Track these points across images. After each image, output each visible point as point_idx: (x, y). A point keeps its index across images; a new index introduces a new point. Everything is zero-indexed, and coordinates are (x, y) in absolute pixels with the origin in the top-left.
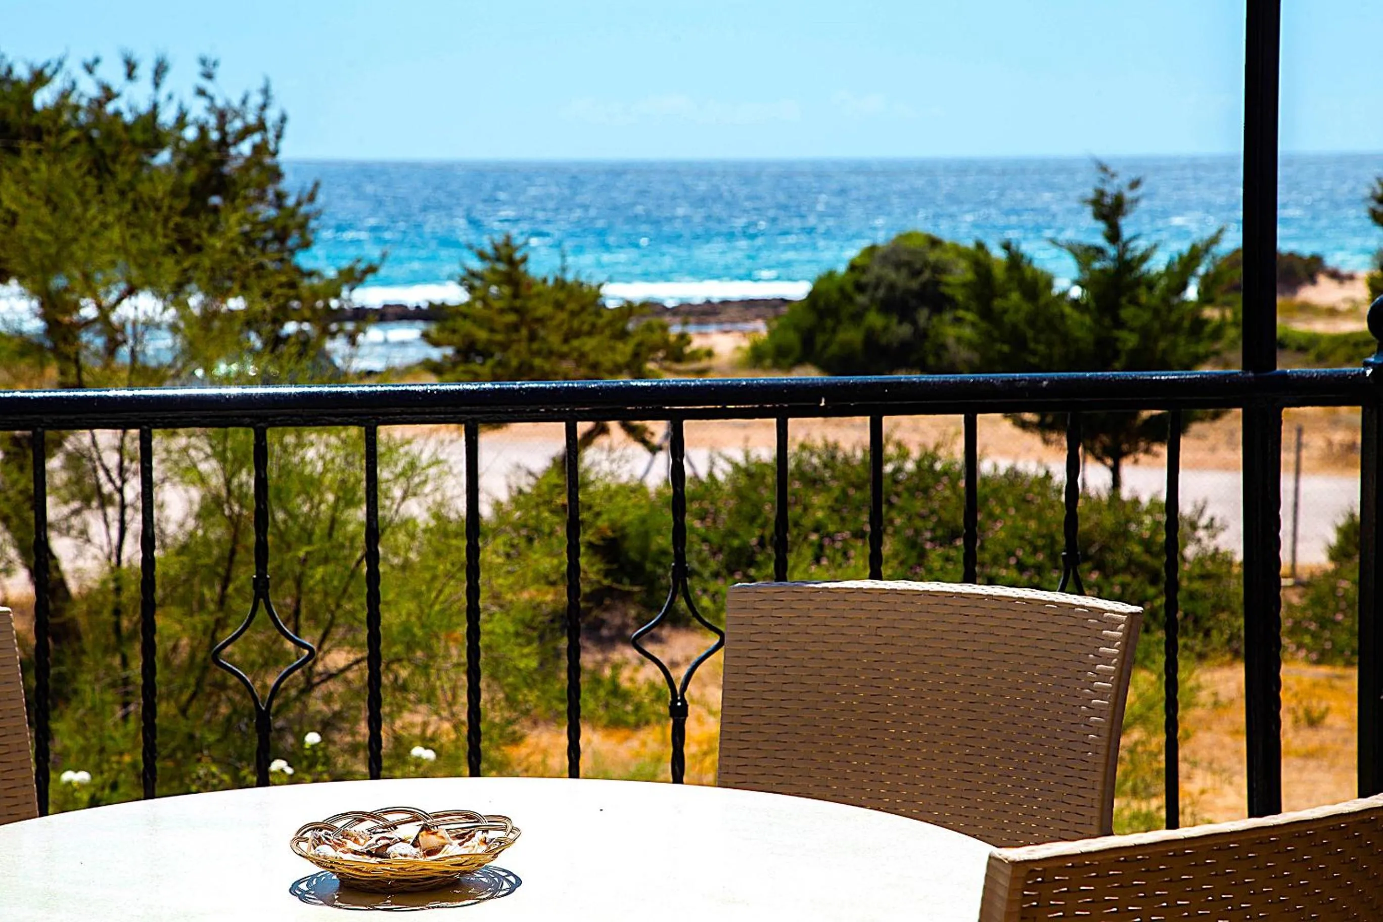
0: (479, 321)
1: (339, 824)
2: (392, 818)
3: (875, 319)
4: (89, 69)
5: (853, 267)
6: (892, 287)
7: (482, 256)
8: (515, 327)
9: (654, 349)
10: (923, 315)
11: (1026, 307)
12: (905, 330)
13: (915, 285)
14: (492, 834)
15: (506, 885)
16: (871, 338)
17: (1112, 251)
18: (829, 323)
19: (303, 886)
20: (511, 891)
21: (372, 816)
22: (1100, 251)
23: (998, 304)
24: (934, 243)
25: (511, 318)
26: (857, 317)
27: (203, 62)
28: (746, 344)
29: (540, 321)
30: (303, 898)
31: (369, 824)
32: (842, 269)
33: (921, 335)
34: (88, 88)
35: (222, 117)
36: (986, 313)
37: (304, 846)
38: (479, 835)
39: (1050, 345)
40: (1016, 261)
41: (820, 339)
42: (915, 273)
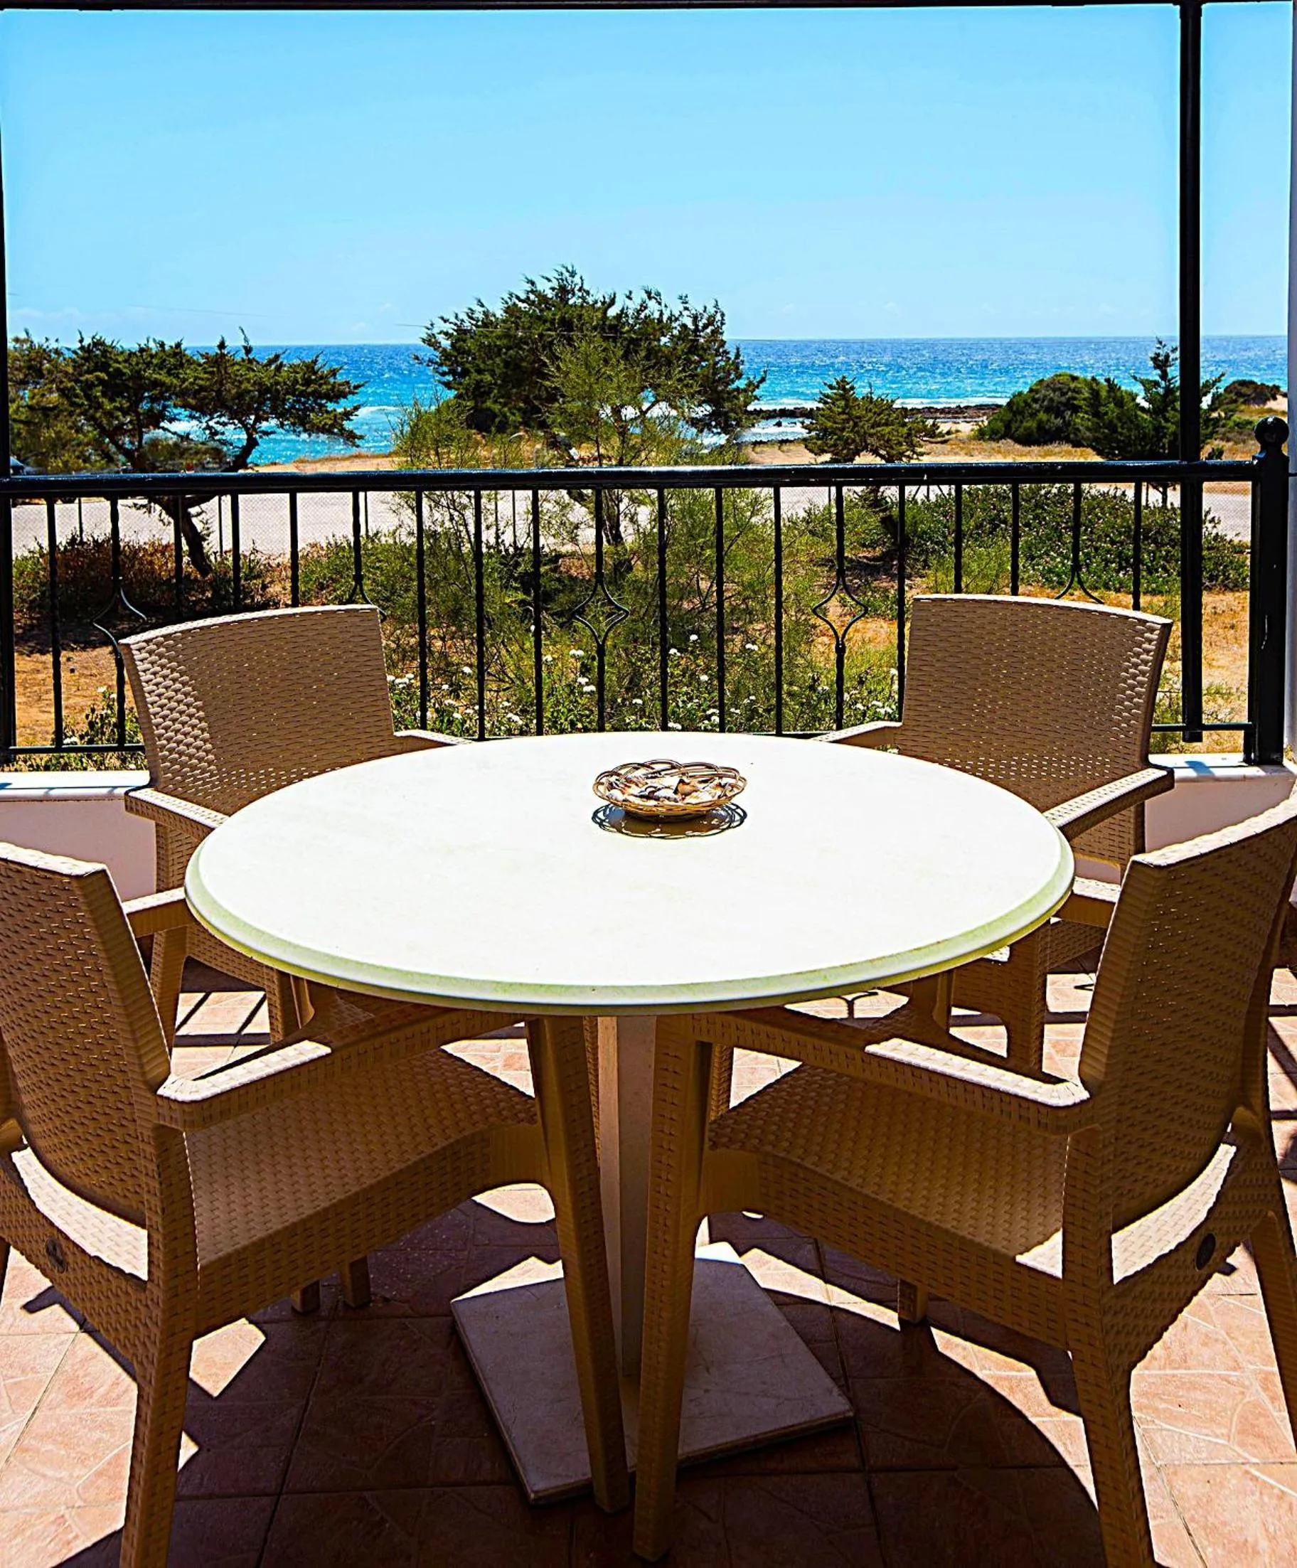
0: (828, 418)
1: (622, 772)
2: (658, 767)
3: (1042, 416)
4: (630, 298)
5: (1031, 390)
6: (1051, 400)
7: (831, 387)
8: (847, 421)
9: (919, 431)
10: (1068, 414)
11: (1117, 411)
12: (1059, 421)
13: (1063, 399)
14: (724, 781)
15: (737, 818)
16: (1040, 426)
17: (1163, 384)
18: (1019, 418)
19: (601, 815)
20: (742, 822)
21: (643, 765)
22: (1156, 384)
23: (1102, 409)
24: (1074, 379)
25: (844, 417)
26: (1033, 415)
27: (681, 298)
28: (976, 428)
29: (859, 417)
30: (601, 825)
31: (643, 771)
32: (1026, 390)
33: (1067, 424)
34: (633, 306)
35: (695, 319)
36: (1096, 414)
37: (601, 788)
38: (717, 781)
39: (1130, 430)
40: (1112, 387)
41: (1014, 426)
42: (1063, 394)
